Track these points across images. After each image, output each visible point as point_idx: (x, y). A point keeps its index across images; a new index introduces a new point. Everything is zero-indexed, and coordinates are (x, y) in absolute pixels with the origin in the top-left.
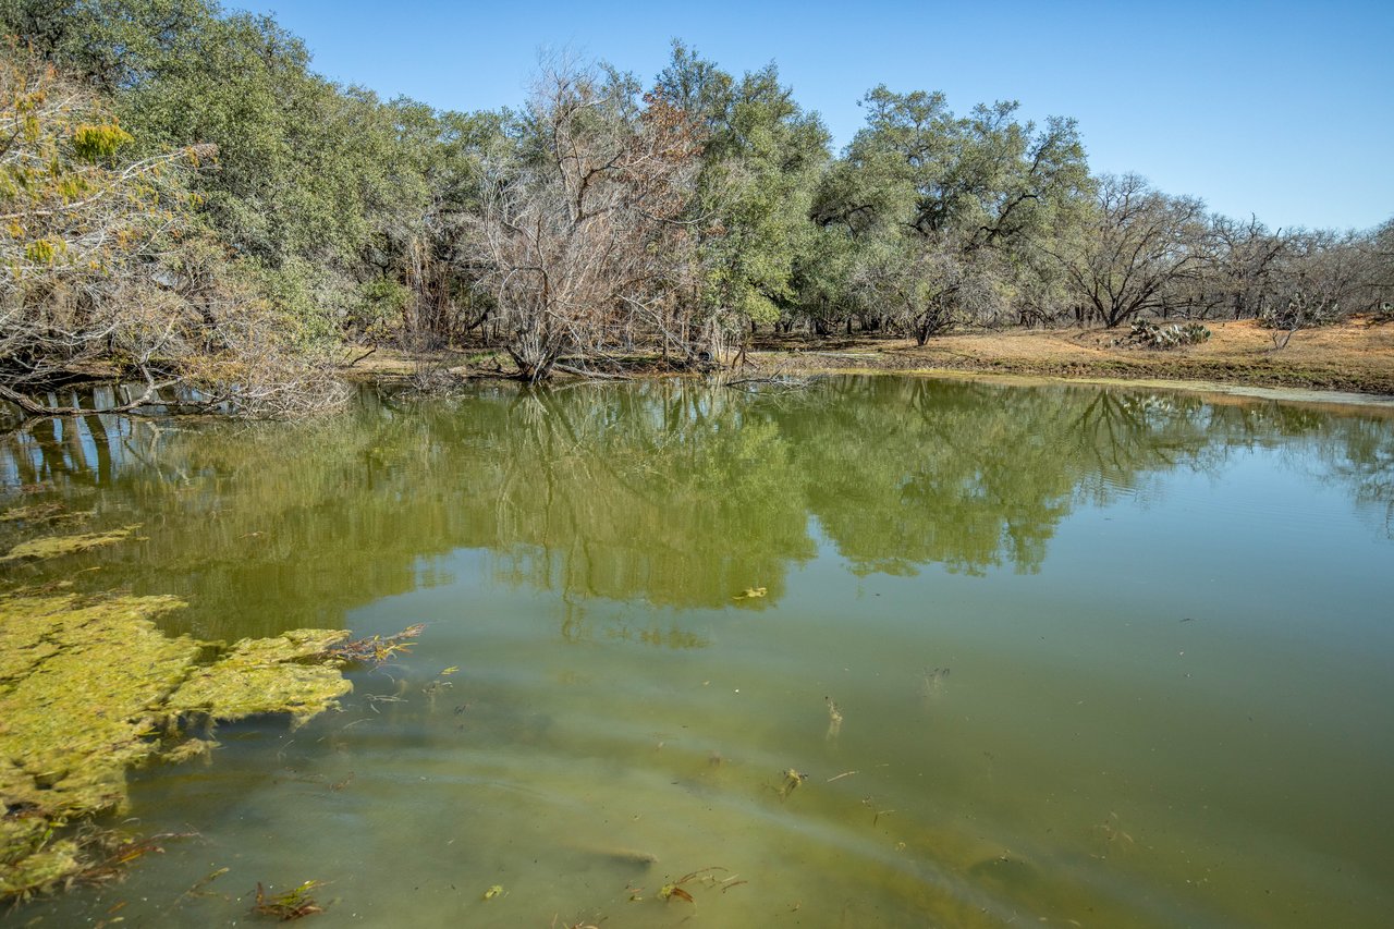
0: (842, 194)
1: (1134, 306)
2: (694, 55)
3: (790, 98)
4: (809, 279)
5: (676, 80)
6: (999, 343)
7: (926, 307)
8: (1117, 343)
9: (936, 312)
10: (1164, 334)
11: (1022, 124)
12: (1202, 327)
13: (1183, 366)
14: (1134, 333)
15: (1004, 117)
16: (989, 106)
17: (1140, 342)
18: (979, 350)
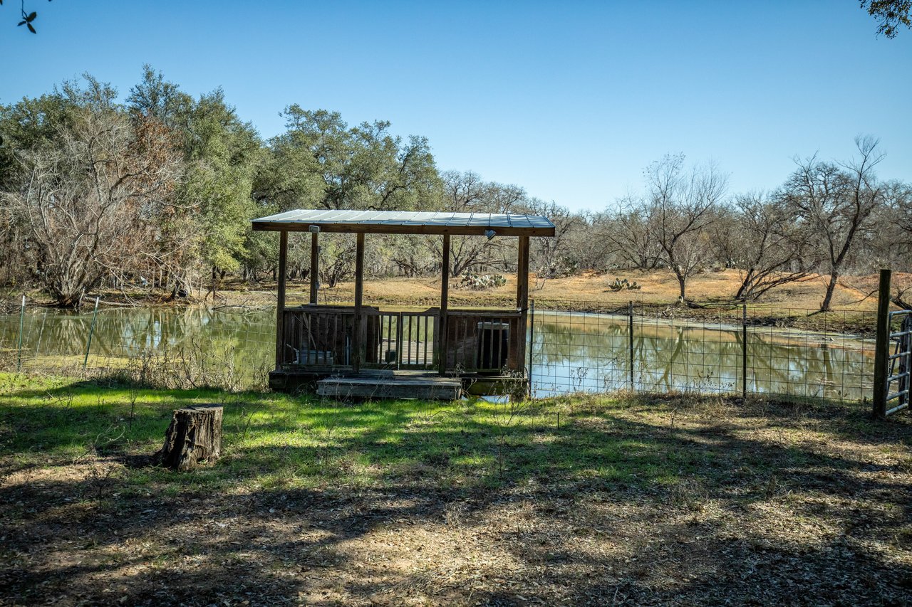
0: (271, 181)
1: (467, 263)
2: (160, 77)
3: (234, 114)
4: (253, 241)
5: (146, 94)
6: (383, 286)
7: (334, 262)
8: (454, 287)
9: (340, 265)
10: (480, 281)
11: (394, 138)
12: (501, 277)
13: (487, 299)
14: (464, 280)
15: (381, 131)
16: (371, 123)
17: (467, 285)
18: (369, 290)
